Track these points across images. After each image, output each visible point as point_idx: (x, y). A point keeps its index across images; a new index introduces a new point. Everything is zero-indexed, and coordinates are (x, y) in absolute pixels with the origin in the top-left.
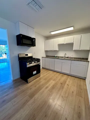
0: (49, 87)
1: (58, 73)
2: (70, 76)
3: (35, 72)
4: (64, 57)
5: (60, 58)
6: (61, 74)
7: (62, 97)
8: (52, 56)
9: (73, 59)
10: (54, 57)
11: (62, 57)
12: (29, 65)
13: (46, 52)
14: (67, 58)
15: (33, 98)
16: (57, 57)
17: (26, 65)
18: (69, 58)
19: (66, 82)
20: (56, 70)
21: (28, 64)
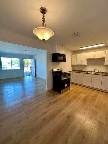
0: (82, 99)
1: (87, 88)
2: (100, 92)
3: (66, 85)
4: (93, 72)
5: (89, 73)
6: (91, 89)
7: (95, 106)
8: (79, 71)
9: (105, 74)
10: (82, 72)
11: (92, 72)
12: (63, 79)
13: (73, 66)
14: (97, 72)
15: (71, 104)
16: (85, 71)
17: (61, 78)
18: (99, 73)
19: (97, 96)
20: (84, 84)
21: (62, 77)
